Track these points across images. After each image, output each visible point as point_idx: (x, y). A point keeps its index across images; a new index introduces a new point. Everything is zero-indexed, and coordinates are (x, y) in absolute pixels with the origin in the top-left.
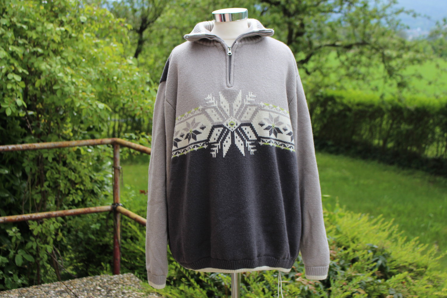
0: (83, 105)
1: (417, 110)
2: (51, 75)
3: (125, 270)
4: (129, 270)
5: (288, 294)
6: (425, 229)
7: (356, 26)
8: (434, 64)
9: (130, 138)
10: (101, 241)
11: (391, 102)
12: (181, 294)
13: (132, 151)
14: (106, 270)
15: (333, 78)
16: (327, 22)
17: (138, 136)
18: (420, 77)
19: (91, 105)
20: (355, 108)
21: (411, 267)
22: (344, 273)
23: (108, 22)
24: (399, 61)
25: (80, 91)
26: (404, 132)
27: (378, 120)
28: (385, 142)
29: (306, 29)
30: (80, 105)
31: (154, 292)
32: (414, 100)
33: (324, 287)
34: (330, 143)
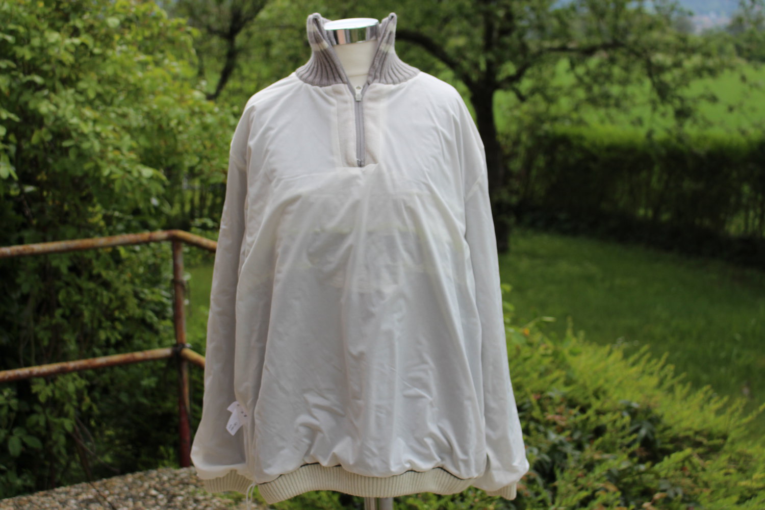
0: (115, 173)
1: (711, 156)
2: (58, 123)
6: (727, 361)
7: (601, 15)
8: (737, 76)
9: (204, 227)
11: (665, 144)
14: (168, 459)
15: (564, 104)
16: (551, 10)
18: (713, 99)
19: (130, 172)
20: (604, 156)
21: (699, 438)
22: (580, 456)
23: (157, 25)
24: (677, 72)
25: (110, 148)
26: (689, 195)
27: (644, 174)
28: (657, 212)
29: (517, 22)
30: (111, 173)
32: (705, 138)
33: (544, 481)
34: (563, 216)
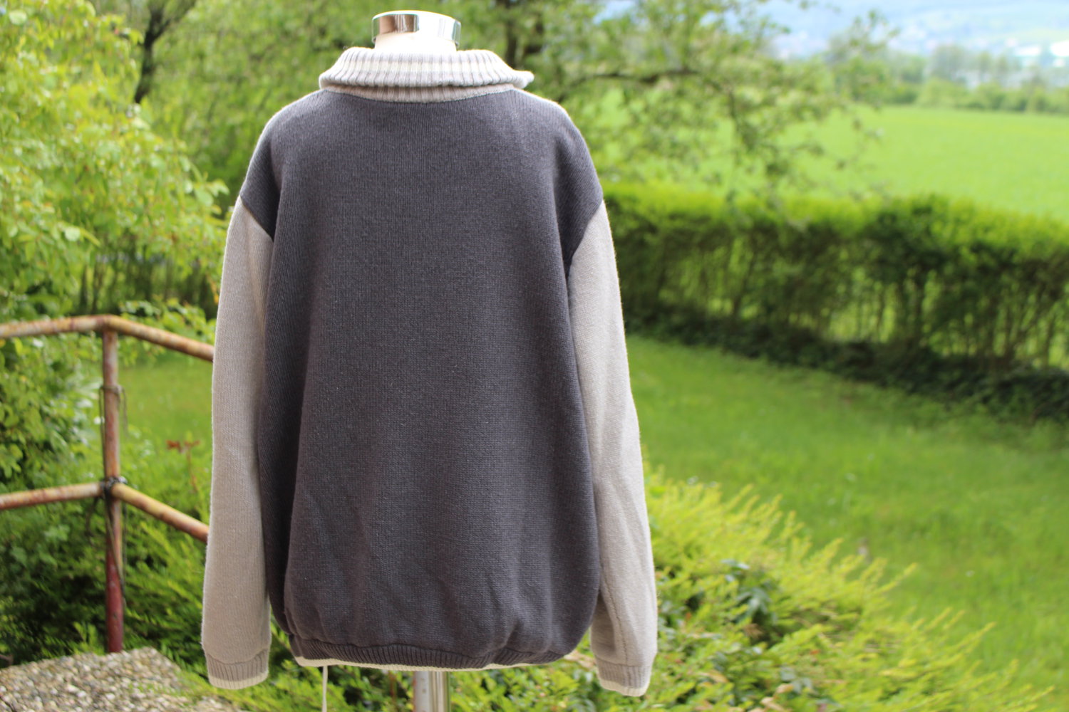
0: (25, 233)
1: (813, 229)
3: (136, 639)
4: (144, 640)
5: (547, 692)
6: (837, 510)
7: (668, 31)
8: (848, 121)
9: (141, 314)
10: (71, 568)
11: (751, 212)
12: (279, 697)
13: (147, 345)
14: (88, 640)
15: (613, 152)
16: (597, 20)
17: (158, 307)
18: (818, 151)
19: (47, 232)
20: (666, 225)
21: (825, 612)
22: (674, 635)
23: (81, 24)
24: (767, 113)
25: (17, 198)
26: (782, 282)
27: (719, 253)
28: (737, 305)
29: (549, 36)
30: (20, 233)
31: (212, 695)
